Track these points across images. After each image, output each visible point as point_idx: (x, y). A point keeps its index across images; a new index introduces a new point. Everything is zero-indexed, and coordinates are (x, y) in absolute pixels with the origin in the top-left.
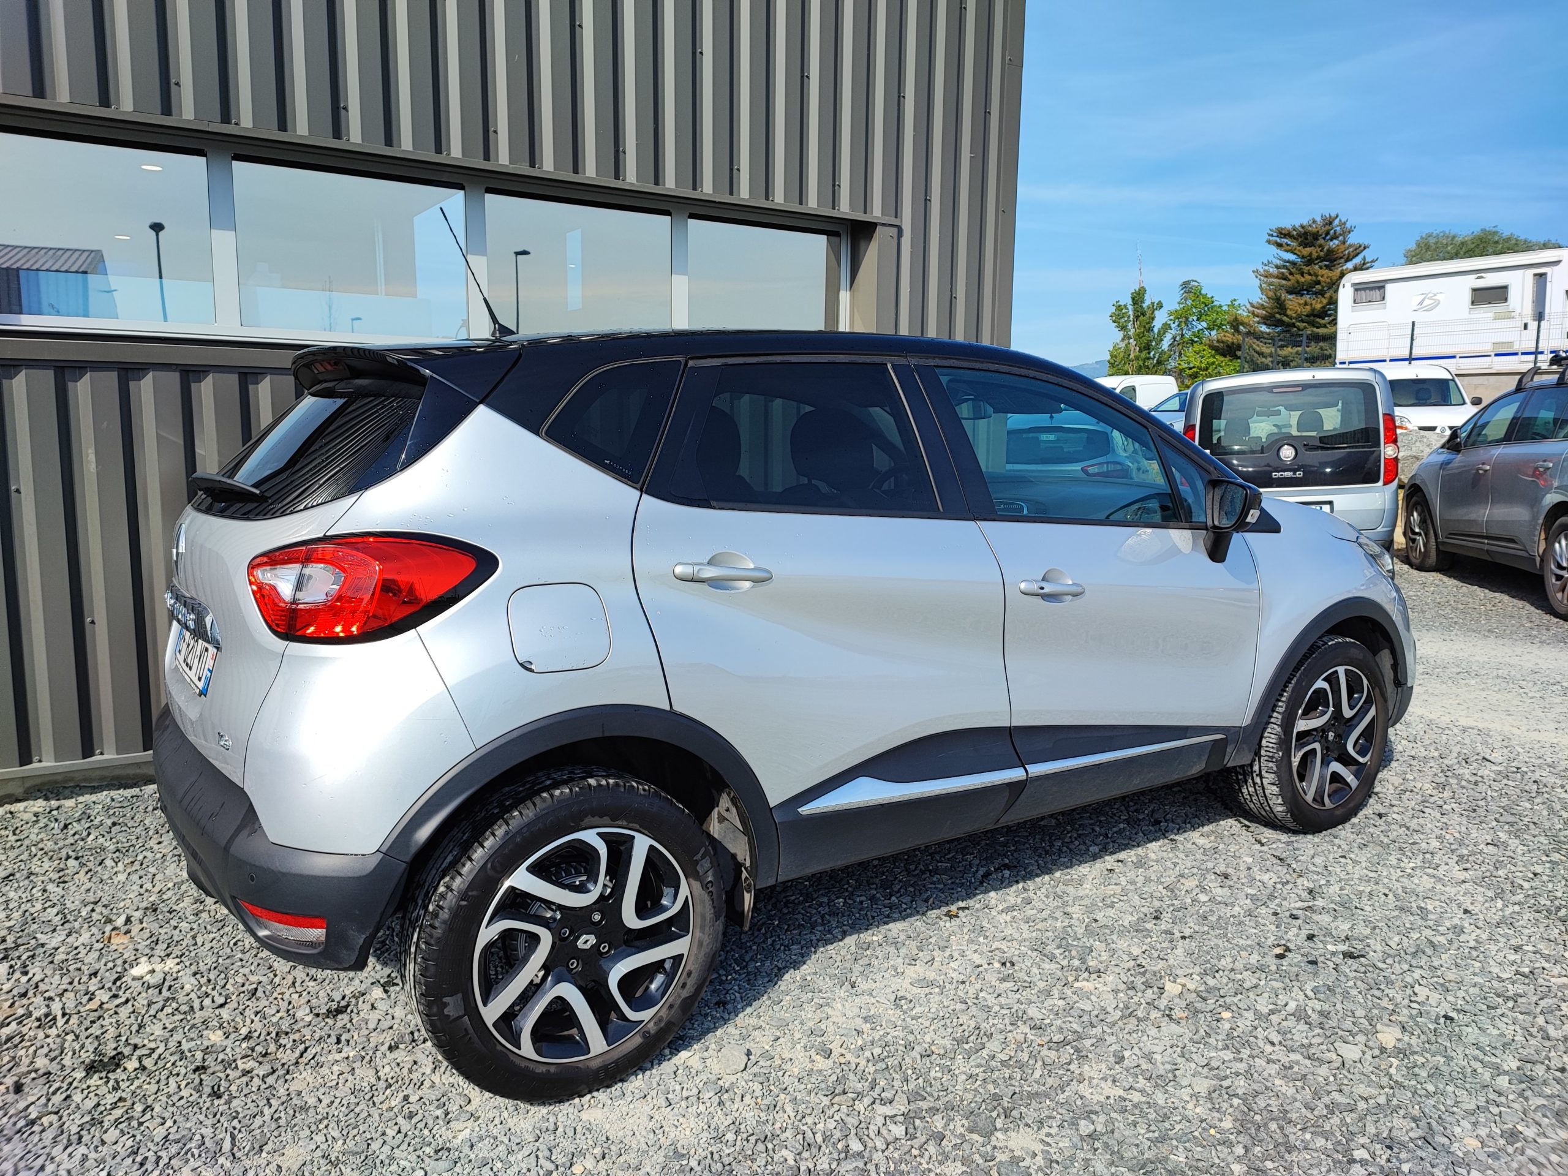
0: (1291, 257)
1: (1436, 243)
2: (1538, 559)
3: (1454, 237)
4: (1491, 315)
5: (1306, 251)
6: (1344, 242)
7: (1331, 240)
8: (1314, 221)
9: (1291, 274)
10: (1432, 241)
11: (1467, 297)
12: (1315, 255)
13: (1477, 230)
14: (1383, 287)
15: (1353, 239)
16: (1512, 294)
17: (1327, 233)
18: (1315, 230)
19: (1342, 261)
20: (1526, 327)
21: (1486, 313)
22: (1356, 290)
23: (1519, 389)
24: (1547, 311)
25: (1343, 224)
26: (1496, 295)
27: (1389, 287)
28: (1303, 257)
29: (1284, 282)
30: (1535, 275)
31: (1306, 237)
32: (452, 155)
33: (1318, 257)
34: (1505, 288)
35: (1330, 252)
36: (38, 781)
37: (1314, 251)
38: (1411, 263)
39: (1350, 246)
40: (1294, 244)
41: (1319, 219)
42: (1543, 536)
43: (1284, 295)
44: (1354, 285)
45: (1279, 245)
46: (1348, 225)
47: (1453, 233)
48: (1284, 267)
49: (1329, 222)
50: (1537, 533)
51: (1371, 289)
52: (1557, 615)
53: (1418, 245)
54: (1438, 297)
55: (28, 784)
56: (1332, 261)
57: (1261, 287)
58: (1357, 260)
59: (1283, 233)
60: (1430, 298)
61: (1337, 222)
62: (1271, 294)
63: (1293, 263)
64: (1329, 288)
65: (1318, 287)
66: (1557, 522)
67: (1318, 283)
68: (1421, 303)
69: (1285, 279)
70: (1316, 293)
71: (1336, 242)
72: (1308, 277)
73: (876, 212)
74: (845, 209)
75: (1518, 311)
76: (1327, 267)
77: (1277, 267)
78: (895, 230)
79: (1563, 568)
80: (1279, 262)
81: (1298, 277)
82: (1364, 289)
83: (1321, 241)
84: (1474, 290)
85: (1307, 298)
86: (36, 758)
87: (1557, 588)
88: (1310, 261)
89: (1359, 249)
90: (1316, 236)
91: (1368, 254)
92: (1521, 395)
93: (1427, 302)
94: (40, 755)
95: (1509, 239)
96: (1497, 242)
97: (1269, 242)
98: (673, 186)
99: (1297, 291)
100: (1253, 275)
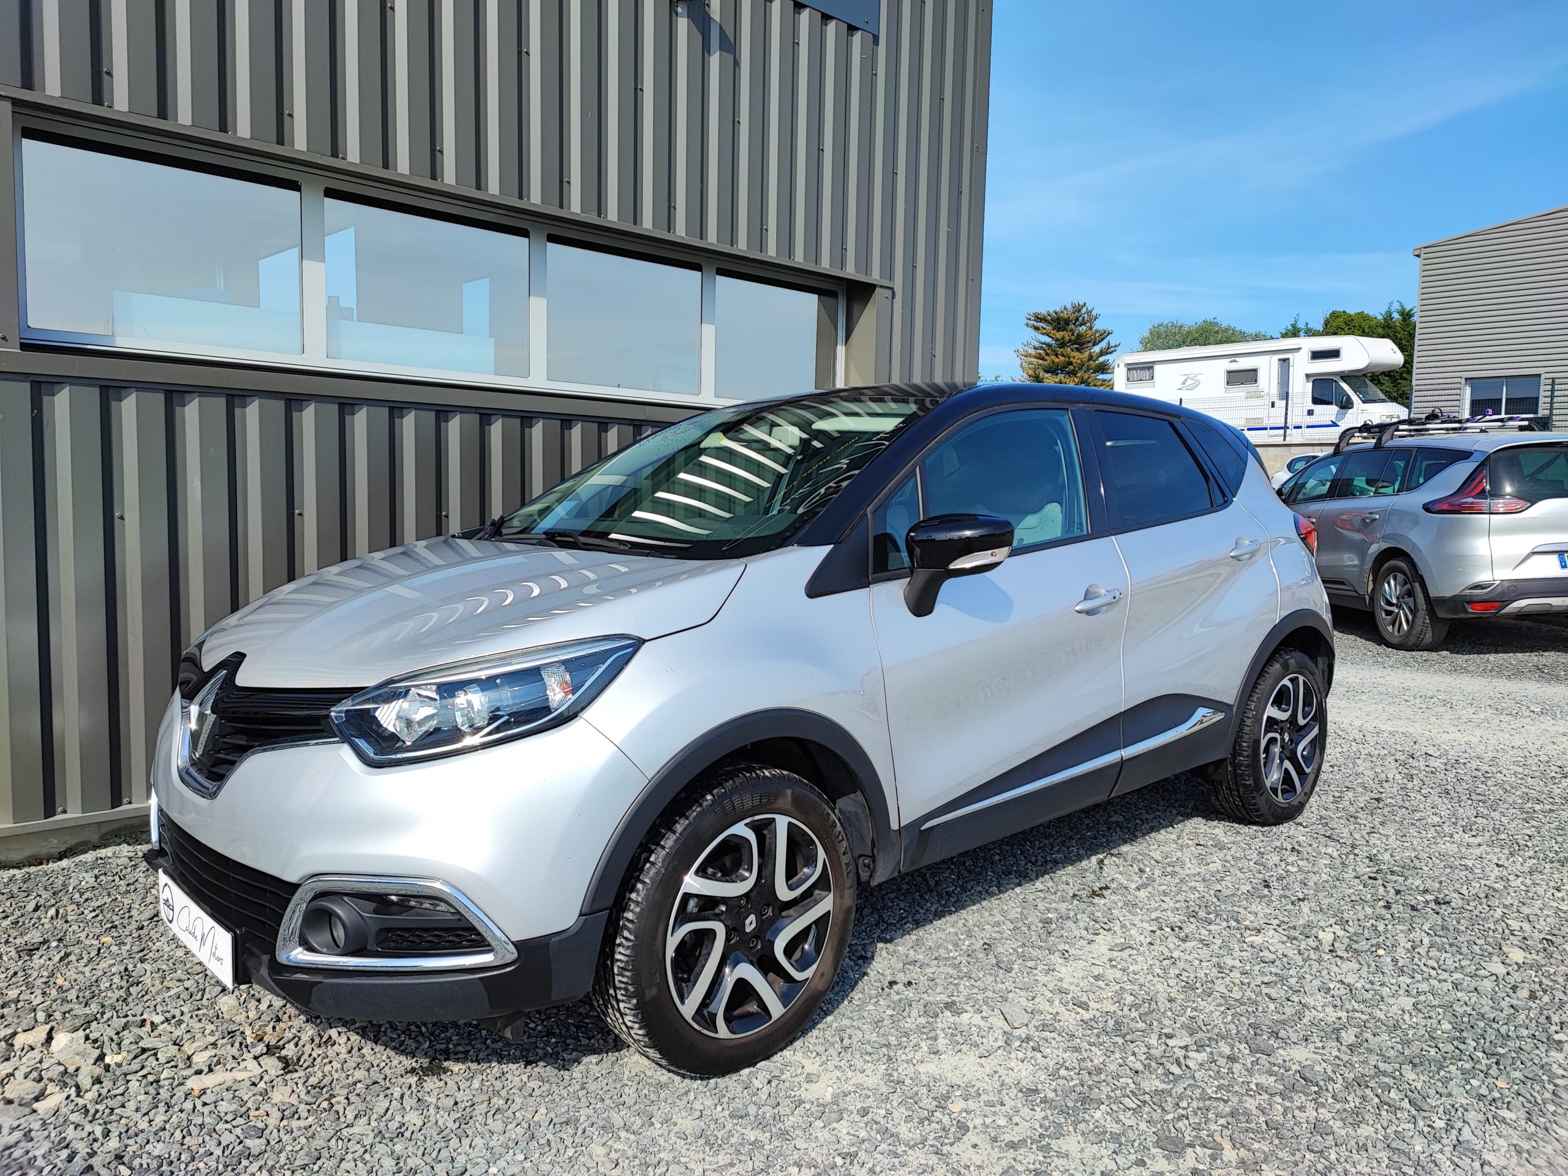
0: (1048, 340)
1: (1166, 332)
2: (1367, 598)
3: (1181, 327)
4: (1243, 394)
5: (1059, 335)
6: (1091, 329)
7: (1080, 325)
8: (1065, 308)
9: (1047, 354)
10: (1162, 329)
11: (1223, 378)
12: (1067, 338)
13: (1200, 321)
14: (1152, 368)
15: (1098, 325)
16: (1262, 376)
17: (1077, 320)
18: (1066, 316)
19: (1090, 344)
20: (1273, 405)
21: (1240, 392)
22: (1129, 369)
23: (1337, 452)
24: (1290, 391)
25: (1089, 312)
26: (1249, 376)
27: (1157, 367)
28: (1057, 340)
29: (1041, 362)
30: (1280, 360)
31: (1059, 322)
32: (532, 201)
33: (1070, 341)
34: (1255, 370)
35: (1079, 336)
36: (115, 826)
37: (1066, 335)
38: (1146, 349)
39: (1097, 331)
40: (1049, 328)
41: (1069, 307)
42: (1371, 578)
43: (1042, 374)
44: (1127, 365)
45: (1036, 328)
46: (1094, 313)
47: (1179, 324)
48: (1041, 348)
49: (1078, 309)
50: (1366, 575)
51: (1142, 369)
52: (1389, 645)
53: (1151, 333)
54: (1199, 377)
55: (104, 829)
56: (1081, 344)
57: (1021, 365)
58: (1103, 344)
59: (1038, 318)
60: (1192, 379)
61: (1084, 309)
62: (1031, 372)
63: (1049, 345)
64: (1080, 369)
65: (1071, 367)
66: (1386, 565)
67: (1071, 363)
68: (1184, 383)
69: (1043, 359)
70: (1068, 373)
71: (1084, 328)
72: (1062, 358)
73: (875, 277)
74: (850, 271)
75: (1266, 391)
76: (1078, 350)
77: (1035, 348)
78: (890, 292)
79: (1392, 605)
80: (1037, 344)
81: (1054, 357)
82: (1136, 369)
83: (1072, 326)
84: (1229, 372)
85: (1061, 376)
86: (125, 800)
87: (1387, 622)
88: (1062, 344)
89: (1104, 335)
90: (1067, 322)
91: (1112, 340)
92: (1340, 458)
93: (1189, 382)
94: (130, 797)
95: (1227, 330)
96: (1217, 332)
97: (1027, 325)
98: (715, 241)
99: (1052, 370)
100: (1015, 355)
